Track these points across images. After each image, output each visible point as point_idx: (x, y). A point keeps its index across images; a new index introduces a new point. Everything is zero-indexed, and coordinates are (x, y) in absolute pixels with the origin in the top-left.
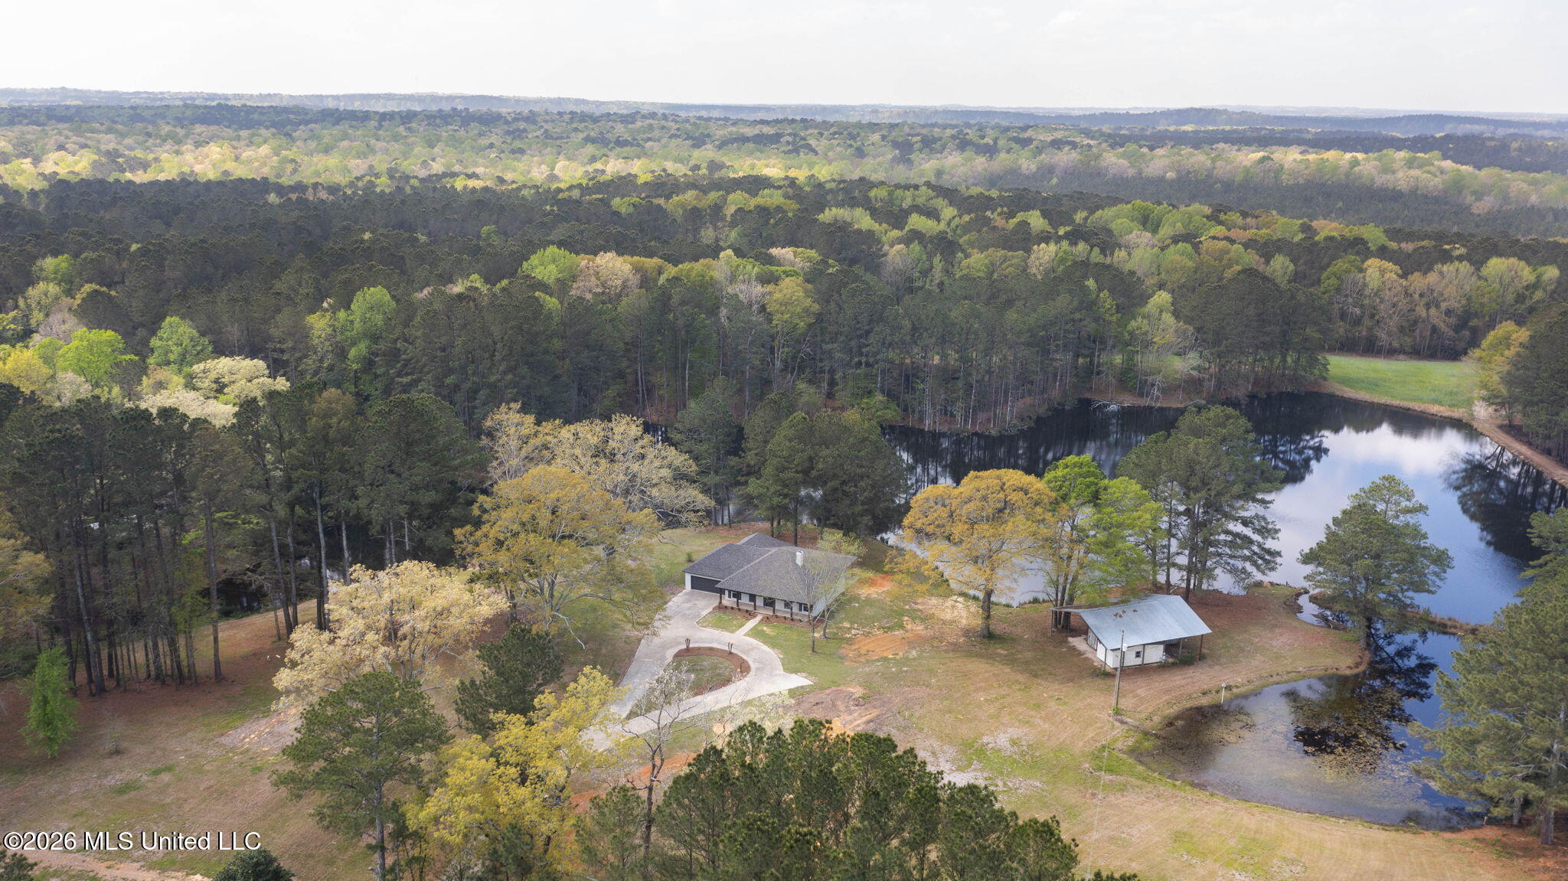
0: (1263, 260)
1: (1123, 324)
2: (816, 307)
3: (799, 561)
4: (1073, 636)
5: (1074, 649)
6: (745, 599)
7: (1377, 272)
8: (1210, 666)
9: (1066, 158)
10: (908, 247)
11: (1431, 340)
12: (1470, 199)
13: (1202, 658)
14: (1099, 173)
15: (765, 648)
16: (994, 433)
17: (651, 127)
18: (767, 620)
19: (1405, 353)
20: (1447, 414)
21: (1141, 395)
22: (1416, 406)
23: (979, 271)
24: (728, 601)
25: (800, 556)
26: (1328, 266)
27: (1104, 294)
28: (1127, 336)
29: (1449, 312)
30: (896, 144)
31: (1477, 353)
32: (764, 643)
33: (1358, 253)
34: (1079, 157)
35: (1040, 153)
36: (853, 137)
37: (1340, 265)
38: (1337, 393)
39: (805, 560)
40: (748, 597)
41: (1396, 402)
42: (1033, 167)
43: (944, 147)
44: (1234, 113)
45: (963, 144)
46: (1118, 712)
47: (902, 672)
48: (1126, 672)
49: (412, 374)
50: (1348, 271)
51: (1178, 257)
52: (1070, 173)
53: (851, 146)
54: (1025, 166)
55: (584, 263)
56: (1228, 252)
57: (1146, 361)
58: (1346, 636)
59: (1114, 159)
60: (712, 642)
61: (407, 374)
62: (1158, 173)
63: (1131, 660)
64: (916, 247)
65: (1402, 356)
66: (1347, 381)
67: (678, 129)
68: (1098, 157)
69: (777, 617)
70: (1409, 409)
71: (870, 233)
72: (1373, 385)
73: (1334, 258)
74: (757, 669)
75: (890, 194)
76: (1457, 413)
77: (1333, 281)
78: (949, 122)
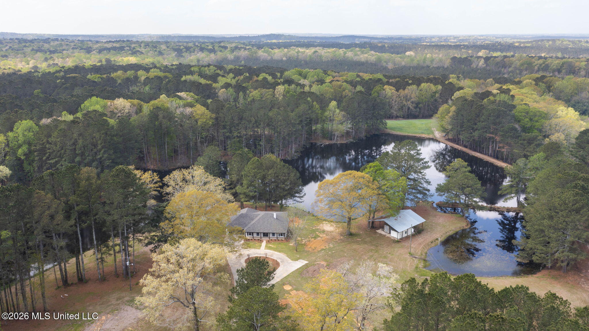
0: (353, 88)
1: (322, 114)
2: (214, 116)
3: (275, 217)
4: (378, 230)
5: (381, 234)
6: (255, 235)
7: (389, 90)
8: (427, 233)
9: (243, 53)
10: (227, 90)
11: (408, 112)
12: (384, 64)
13: (423, 230)
14: (257, 59)
15: (276, 253)
16: (289, 159)
17: (61, 45)
18: (268, 242)
19: (401, 117)
20: (428, 137)
21: (331, 139)
22: (418, 135)
23: (257, 97)
24: (249, 237)
25: (275, 214)
26: (373, 88)
27: (315, 103)
28: (324, 118)
29: (412, 102)
30: (175, 50)
31: (437, 115)
32: (275, 251)
33: (381, 84)
34: (248, 53)
35: (233, 52)
36: (156, 47)
37: (378, 88)
38: (391, 133)
39: (277, 216)
40: (256, 234)
41: (410, 134)
42: (232, 57)
43: (194, 50)
44: (286, 36)
45: (202, 49)
46: (411, 254)
47: (333, 253)
48: (402, 239)
49: (55, 158)
50: (380, 90)
51: (327, 88)
52: (247, 59)
53: (156, 51)
54: (229, 57)
55: (109, 103)
56: (342, 85)
57: (329, 126)
58: (458, 215)
59: (262, 54)
60: (255, 254)
61: (52, 159)
62: (279, 58)
63: (405, 235)
64: (231, 90)
65: (400, 119)
66: (392, 129)
67: (75, 45)
68: (256, 53)
69: (271, 240)
70: (415, 136)
71: (207, 85)
72: (400, 129)
73: (374, 86)
74: (281, 262)
75: (200, 69)
76: (431, 136)
77: (376, 94)
78: (181, 40)
